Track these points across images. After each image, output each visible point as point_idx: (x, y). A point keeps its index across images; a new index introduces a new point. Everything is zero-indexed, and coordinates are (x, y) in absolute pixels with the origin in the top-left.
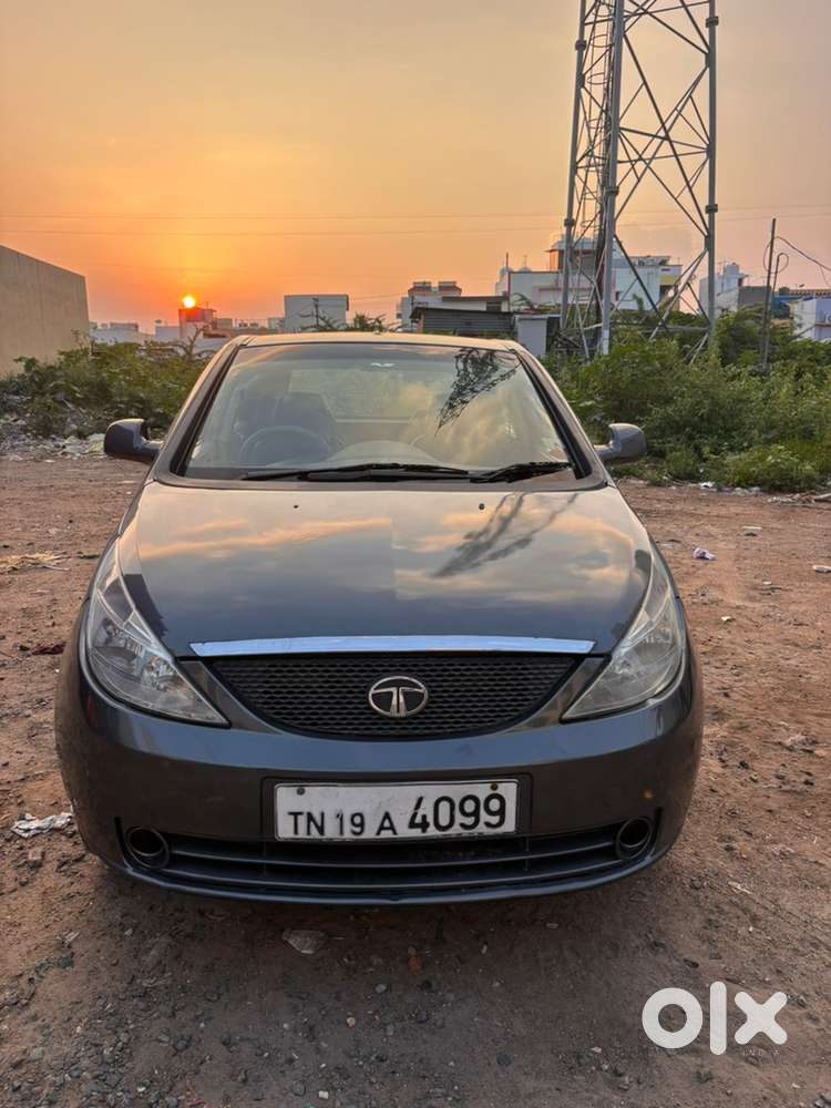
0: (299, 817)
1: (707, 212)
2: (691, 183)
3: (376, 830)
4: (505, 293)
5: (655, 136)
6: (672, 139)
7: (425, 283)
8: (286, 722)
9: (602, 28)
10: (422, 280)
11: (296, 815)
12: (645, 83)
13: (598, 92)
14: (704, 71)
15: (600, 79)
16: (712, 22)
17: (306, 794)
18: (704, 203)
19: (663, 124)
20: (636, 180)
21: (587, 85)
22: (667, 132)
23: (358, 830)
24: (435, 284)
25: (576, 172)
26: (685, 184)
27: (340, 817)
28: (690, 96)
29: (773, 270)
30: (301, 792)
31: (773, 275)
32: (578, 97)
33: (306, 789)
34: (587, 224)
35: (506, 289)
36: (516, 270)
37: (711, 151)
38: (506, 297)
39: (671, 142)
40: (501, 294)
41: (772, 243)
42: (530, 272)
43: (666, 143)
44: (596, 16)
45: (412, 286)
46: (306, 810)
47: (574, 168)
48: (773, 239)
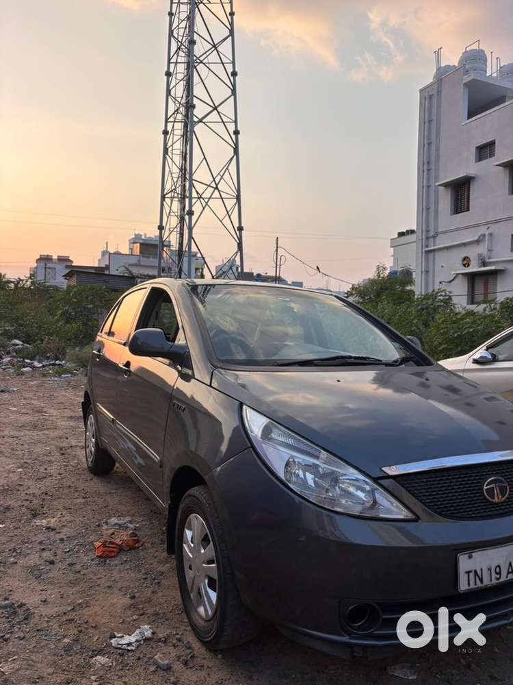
0: (470, 574)
1: (238, 230)
2: (230, 213)
3: (505, 576)
4: (106, 265)
5: (209, 186)
6: (220, 189)
7: (48, 256)
8: (444, 513)
9: (179, 126)
10: (46, 254)
11: (468, 572)
12: (205, 158)
13: (178, 159)
14: (233, 157)
15: (178, 152)
16: (237, 133)
17: (473, 557)
18: (236, 225)
19: (214, 179)
20: (202, 208)
21: (170, 154)
22: (217, 185)
23: (498, 576)
24: (55, 257)
25: (164, 200)
26: (226, 213)
27: (490, 570)
28: (227, 169)
29: (278, 264)
30: (470, 557)
31: (278, 266)
32: (164, 158)
33: (473, 554)
34: (172, 230)
35: (108, 263)
36: (112, 252)
37: (238, 198)
38: (107, 267)
39: (219, 191)
40: (104, 266)
41: (277, 250)
42: (121, 254)
43: (216, 191)
44: (175, 119)
45: (39, 257)
46: (473, 569)
47: (163, 197)
48: (277, 247)
